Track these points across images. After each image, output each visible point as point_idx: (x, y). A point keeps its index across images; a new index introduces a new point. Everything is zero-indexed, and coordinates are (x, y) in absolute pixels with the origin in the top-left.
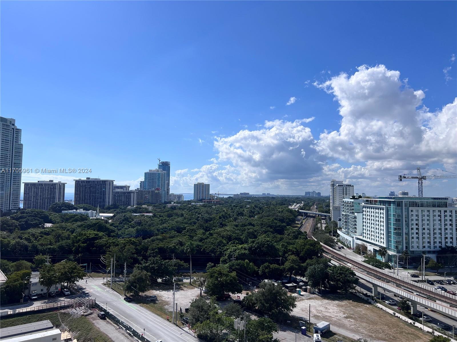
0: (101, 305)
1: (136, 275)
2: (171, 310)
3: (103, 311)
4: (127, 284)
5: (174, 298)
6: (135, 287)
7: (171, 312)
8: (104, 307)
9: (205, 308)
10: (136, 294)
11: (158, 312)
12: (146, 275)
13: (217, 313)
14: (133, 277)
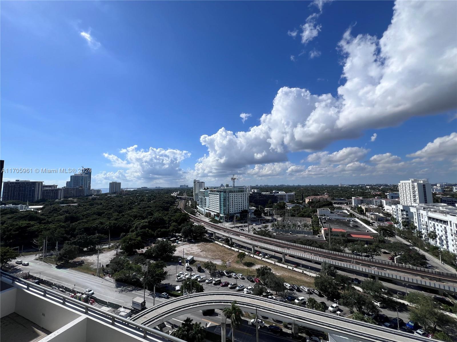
0: (35, 275)
1: (66, 249)
2: (96, 267)
3: (37, 279)
4: (58, 257)
5: (98, 260)
6: (66, 257)
7: (96, 269)
8: (38, 276)
9: (121, 262)
10: (67, 262)
11: (85, 271)
12: (75, 248)
13: (129, 264)
14: (64, 251)
